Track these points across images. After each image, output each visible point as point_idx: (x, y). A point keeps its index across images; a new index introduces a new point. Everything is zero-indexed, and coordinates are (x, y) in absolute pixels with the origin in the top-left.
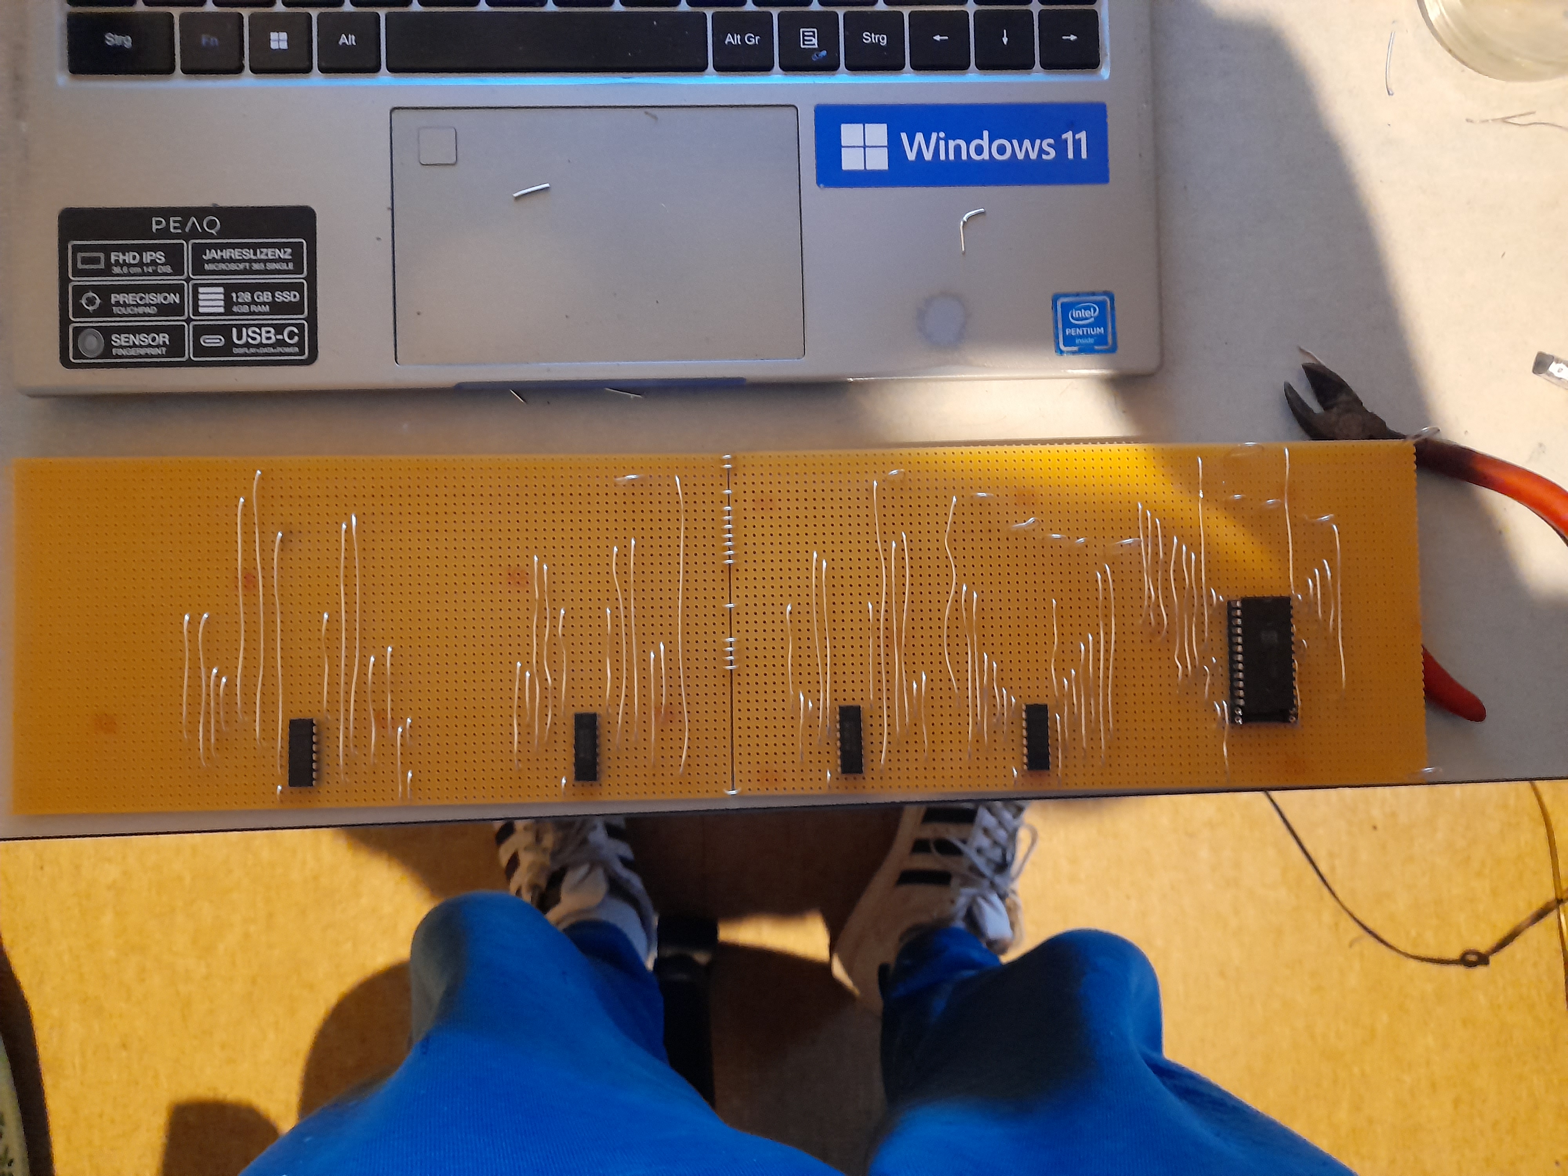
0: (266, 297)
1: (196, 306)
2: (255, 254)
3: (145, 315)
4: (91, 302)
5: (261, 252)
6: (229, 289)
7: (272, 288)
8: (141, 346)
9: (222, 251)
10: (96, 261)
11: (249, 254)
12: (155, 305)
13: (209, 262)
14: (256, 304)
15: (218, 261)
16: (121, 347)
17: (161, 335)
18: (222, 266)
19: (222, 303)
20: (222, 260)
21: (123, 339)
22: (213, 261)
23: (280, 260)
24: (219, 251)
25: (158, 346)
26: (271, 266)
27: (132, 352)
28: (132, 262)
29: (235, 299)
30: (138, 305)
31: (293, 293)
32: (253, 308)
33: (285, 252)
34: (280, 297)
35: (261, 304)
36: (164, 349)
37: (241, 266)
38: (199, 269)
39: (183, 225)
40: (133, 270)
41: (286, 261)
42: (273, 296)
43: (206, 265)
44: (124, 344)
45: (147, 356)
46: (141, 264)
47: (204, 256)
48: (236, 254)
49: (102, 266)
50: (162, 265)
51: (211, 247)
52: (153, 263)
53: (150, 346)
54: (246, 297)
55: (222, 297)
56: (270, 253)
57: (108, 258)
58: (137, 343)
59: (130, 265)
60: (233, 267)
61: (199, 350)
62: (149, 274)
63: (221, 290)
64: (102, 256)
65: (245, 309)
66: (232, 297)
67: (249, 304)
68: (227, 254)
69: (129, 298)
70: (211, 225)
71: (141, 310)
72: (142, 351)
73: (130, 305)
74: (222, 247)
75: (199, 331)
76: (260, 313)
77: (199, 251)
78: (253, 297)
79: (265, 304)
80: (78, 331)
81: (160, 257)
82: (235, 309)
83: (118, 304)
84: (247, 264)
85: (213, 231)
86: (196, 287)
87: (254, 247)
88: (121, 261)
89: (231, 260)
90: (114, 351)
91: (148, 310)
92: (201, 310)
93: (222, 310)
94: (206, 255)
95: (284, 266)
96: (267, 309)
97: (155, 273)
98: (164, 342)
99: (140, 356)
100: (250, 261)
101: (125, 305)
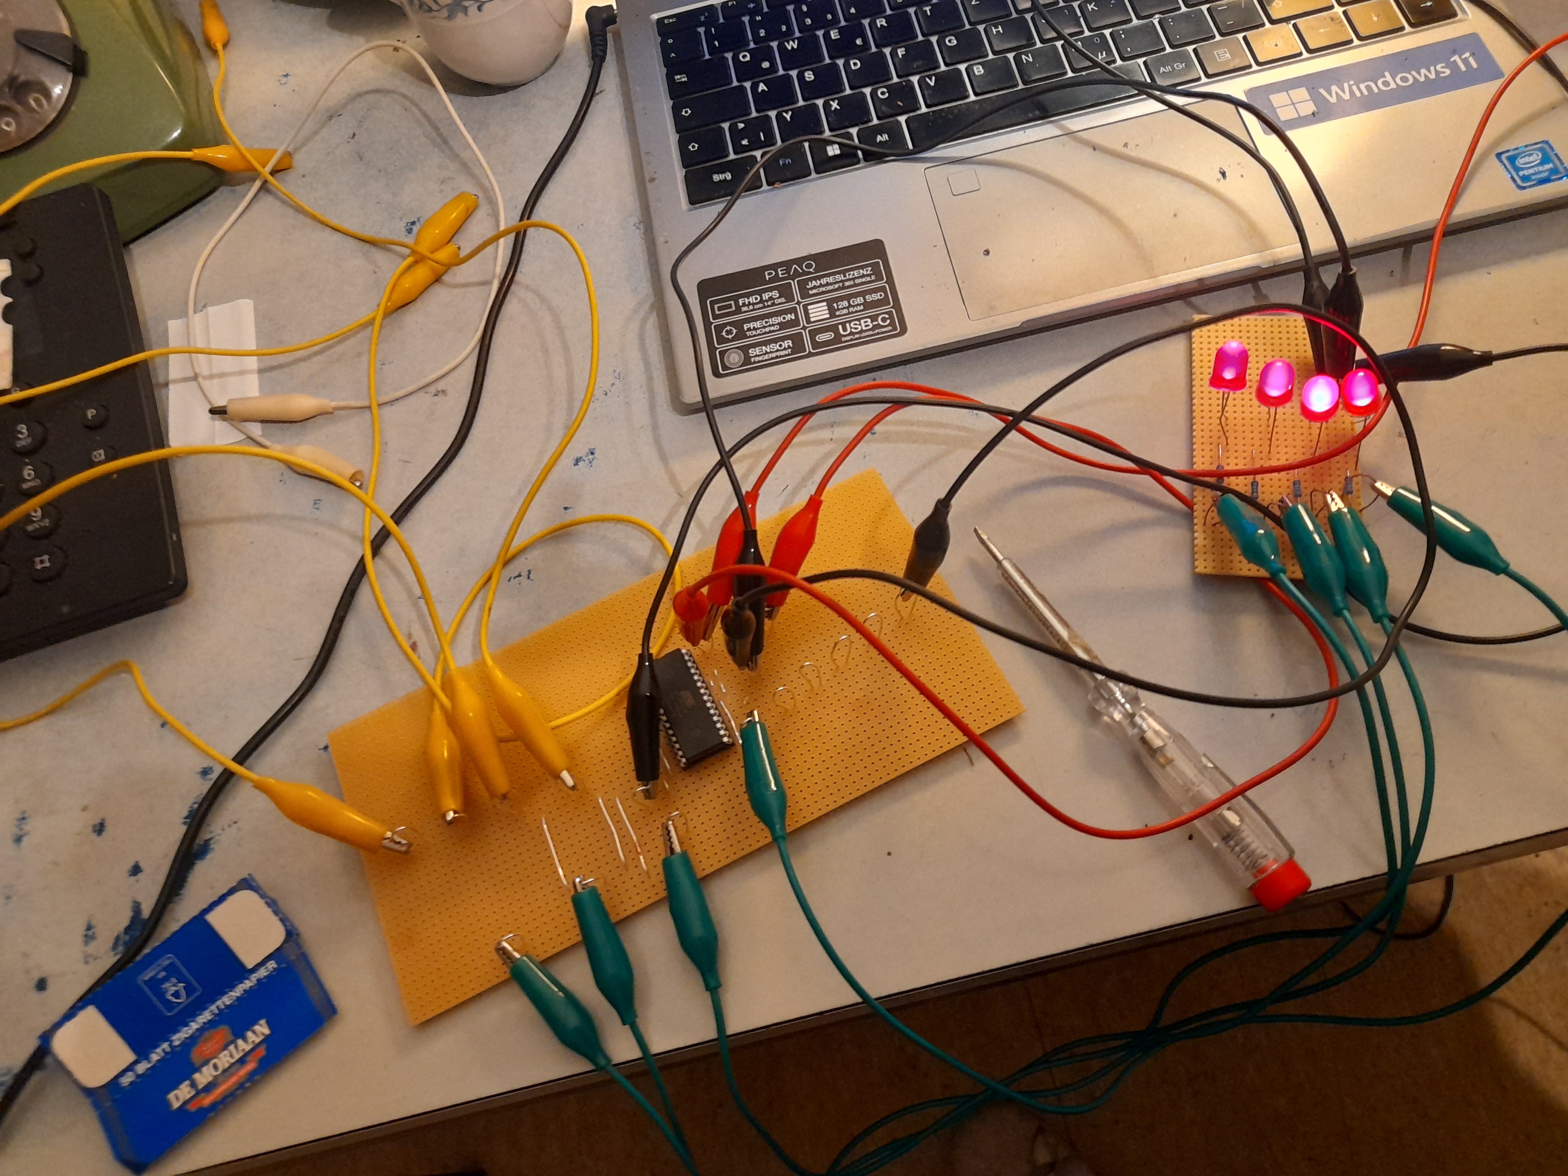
0: (860, 300)
1: (808, 318)
2: (845, 276)
3: (770, 332)
4: (729, 332)
5: (849, 275)
6: (830, 303)
7: (863, 294)
8: (771, 352)
9: (820, 280)
10: (730, 306)
11: (840, 277)
12: (778, 324)
13: (811, 289)
14: (853, 306)
15: (819, 287)
16: (756, 356)
17: (786, 342)
18: (824, 289)
19: (827, 312)
20: (821, 286)
21: (757, 351)
22: (815, 287)
23: (863, 276)
24: (817, 281)
25: (785, 349)
26: (857, 281)
27: (766, 357)
28: (755, 301)
29: (836, 308)
30: (764, 327)
31: (879, 294)
32: (851, 309)
33: (867, 271)
34: (869, 298)
35: (857, 305)
36: (790, 350)
37: (836, 286)
38: (805, 294)
39: (788, 272)
40: (756, 307)
41: (869, 275)
42: (865, 299)
43: (810, 291)
44: (758, 354)
45: (777, 357)
46: (762, 301)
47: (807, 287)
48: (830, 279)
49: (734, 308)
50: (778, 298)
51: (811, 279)
52: (771, 298)
53: (778, 350)
54: (845, 303)
55: (826, 308)
56: (856, 273)
57: (737, 303)
58: (768, 350)
59: (754, 304)
60: (830, 288)
61: (815, 345)
62: (768, 306)
63: (825, 304)
64: (732, 303)
65: (845, 311)
66: (834, 306)
67: (847, 308)
68: (824, 281)
69: (758, 324)
70: (809, 266)
71: (767, 330)
72: (774, 355)
73: (758, 329)
74: (819, 278)
75: (814, 333)
76: (857, 312)
77: (802, 285)
78: (849, 303)
79: (858, 305)
80: (722, 354)
81: (775, 294)
82: (838, 313)
83: (749, 329)
84: (841, 284)
85: (811, 270)
86: (805, 306)
87: (844, 273)
88: (747, 303)
89: (828, 284)
90: (752, 360)
91: (772, 328)
92: (812, 320)
93: (828, 316)
94: (809, 285)
95: (868, 279)
96: (862, 307)
97: (773, 304)
98: (789, 346)
99: (772, 358)
100: (842, 281)
101: (755, 329)
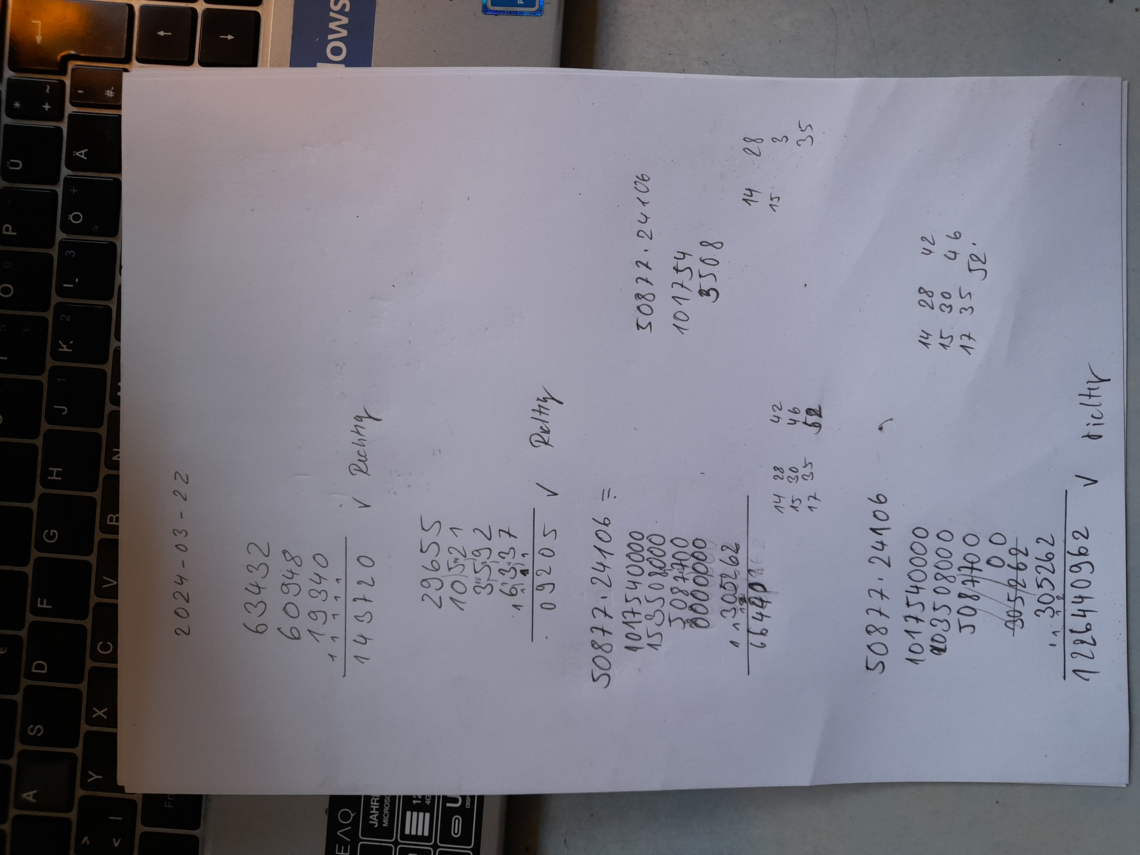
1: (422, 838)
6: (408, 806)
9: (372, 809)
13: (381, 822)
15: (381, 813)
18: (386, 810)
19: (421, 814)
20: (380, 810)
22: (380, 818)
24: (371, 812)
29: (419, 802)
38: (387, 832)
39: (342, 842)
43: (384, 825)
47: (376, 826)
51: (366, 818)
55: (415, 814)
61: (464, 840)
63: (408, 814)
66: (416, 803)
70: (345, 815)
74: (368, 810)
75: (446, 837)
77: (370, 831)
82: (428, 802)
85: (352, 815)
86: (404, 837)
92: (426, 834)
93: (428, 815)
94: (375, 824)
